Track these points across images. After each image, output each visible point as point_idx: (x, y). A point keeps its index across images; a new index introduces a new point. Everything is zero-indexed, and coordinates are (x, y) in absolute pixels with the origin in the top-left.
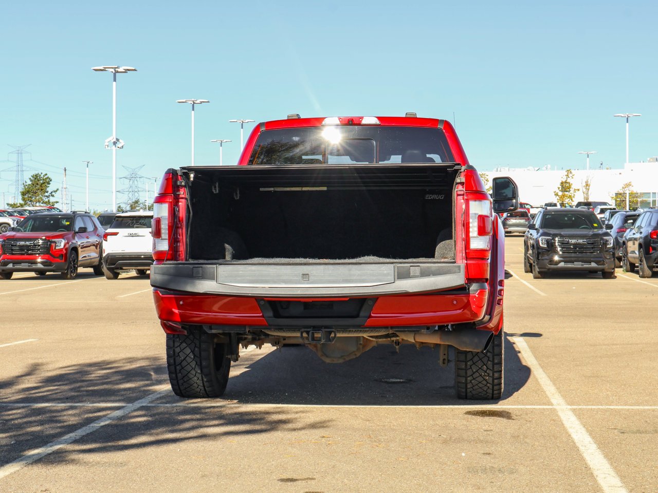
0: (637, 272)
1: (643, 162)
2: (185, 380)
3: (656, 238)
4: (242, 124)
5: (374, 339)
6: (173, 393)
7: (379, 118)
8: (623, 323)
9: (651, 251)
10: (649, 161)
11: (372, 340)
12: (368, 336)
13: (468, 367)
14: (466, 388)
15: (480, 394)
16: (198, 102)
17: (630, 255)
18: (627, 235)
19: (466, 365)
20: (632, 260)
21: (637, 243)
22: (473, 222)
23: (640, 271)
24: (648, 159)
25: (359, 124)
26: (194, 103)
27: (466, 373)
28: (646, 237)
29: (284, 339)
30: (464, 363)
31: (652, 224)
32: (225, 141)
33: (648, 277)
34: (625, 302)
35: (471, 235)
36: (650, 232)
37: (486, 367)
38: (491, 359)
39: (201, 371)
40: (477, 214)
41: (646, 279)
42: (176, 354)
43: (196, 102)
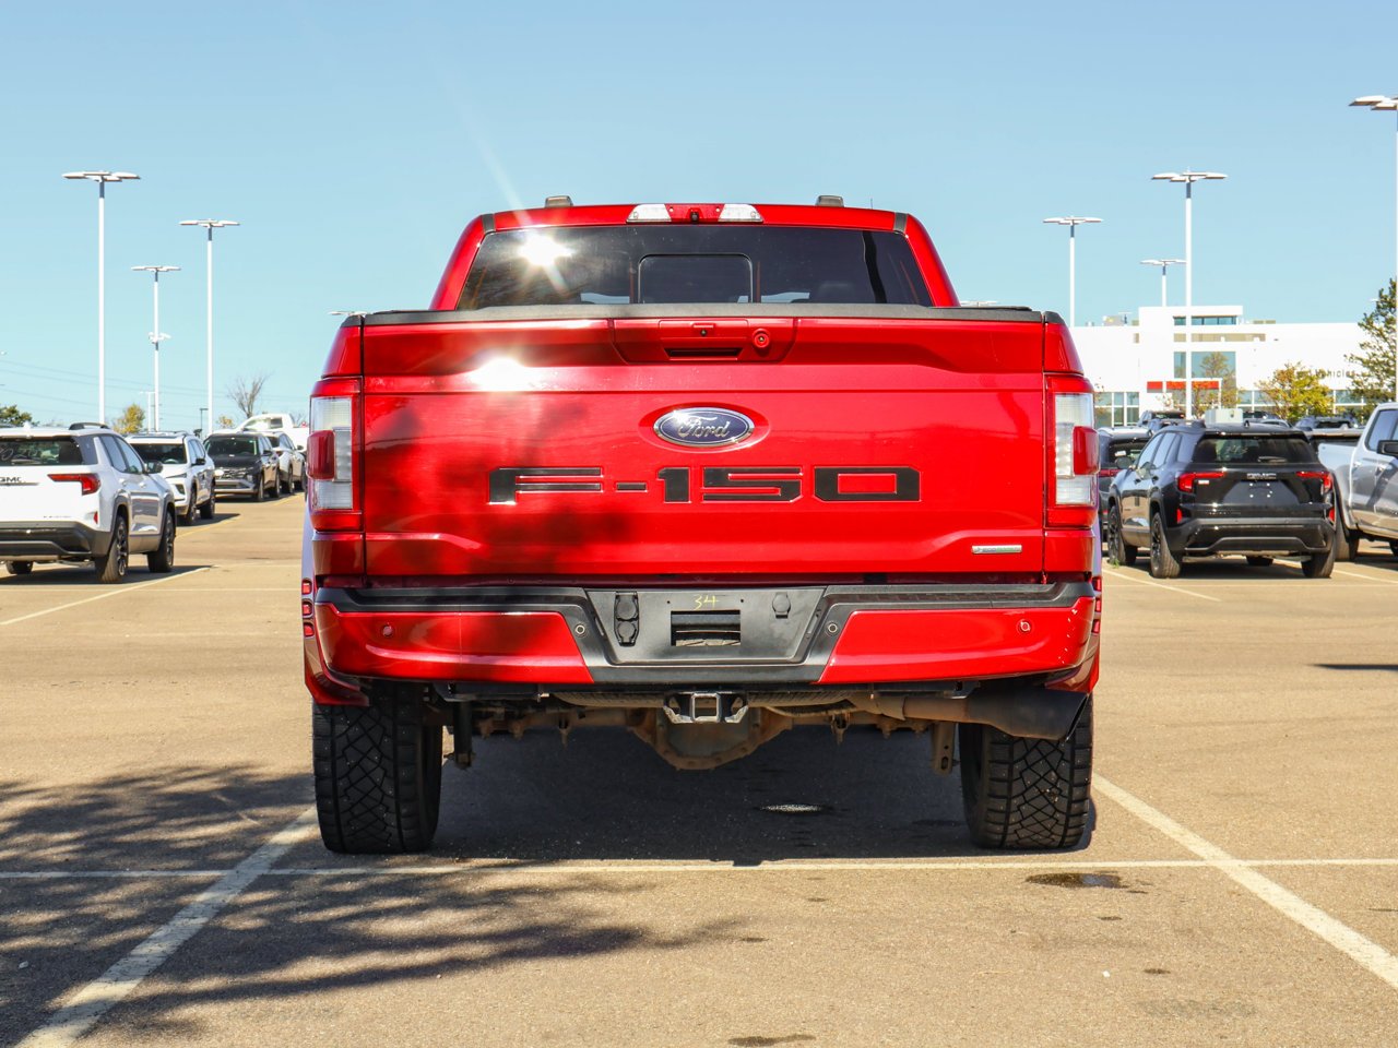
0: (1146, 566)
1: (1093, 324)
2: (356, 813)
3: (1191, 491)
4: (210, 230)
5: (789, 715)
6: (322, 843)
7: (758, 207)
8: (1194, 675)
9: (1180, 520)
10: (1107, 324)
11: (783, 717)
12: (776, 708)
13: (1016, 775)
14: (1006, 825)
15: (1035, 837)
16: (114, 177)
17: (1126, 527)
18: (1120, 482)
19: (1011, 771)
20: (1131, 540)
21: (1145, 503)
22: (1062, 444)
23: (1153, 564)
24: (1105, 318)
25: (715, 221)
26: (104, 180)
27: (1010, 789)
28: (1168, 489)
29: (582, 716)
30: (1007, 766)
31: (1180, 458)
32: (165, 269)
33: (1171, 577)
34: (1159, 631)
35: (1058, 471)
36: (1177, 476)
37: (1057, 774)
38: (1068, 757)
39: (396, 790)
40: (1073, 424)
41: (1168, 580)
42: (339, 754)
43: (108, 178)
